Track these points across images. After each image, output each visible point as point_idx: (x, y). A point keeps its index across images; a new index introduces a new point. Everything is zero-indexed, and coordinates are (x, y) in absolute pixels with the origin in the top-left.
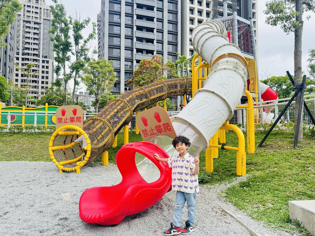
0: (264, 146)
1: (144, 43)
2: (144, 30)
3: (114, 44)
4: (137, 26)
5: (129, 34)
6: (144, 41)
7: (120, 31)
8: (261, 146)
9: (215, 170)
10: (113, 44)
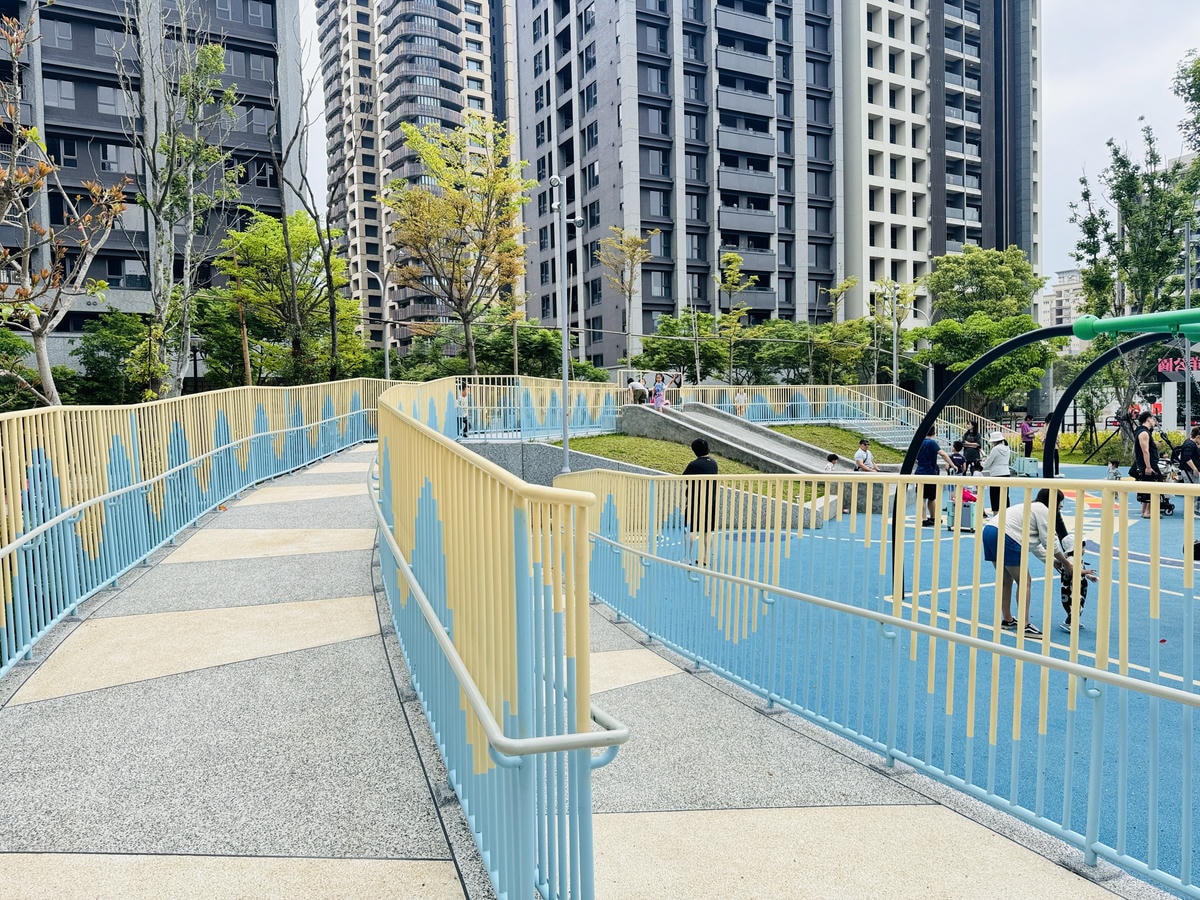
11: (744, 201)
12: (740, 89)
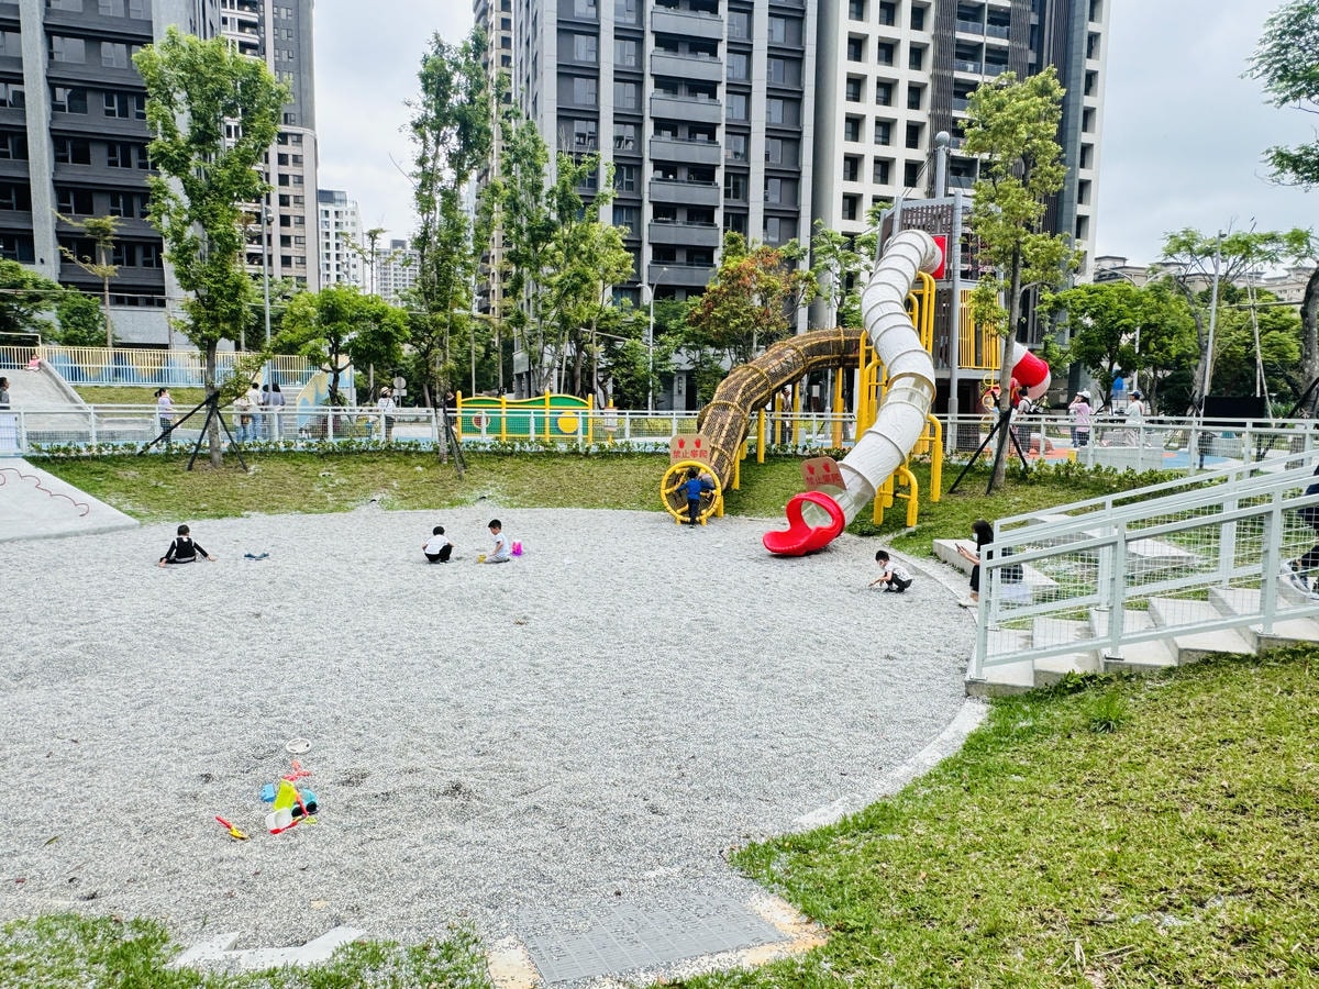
0: (955, 492)
1: (683, 95)
2: (684, 48)
3: (577, 105)
4: (657, 34)
5: (627, 63)
6: (683, 90)
7: (594, 54)
8: (951, 492)
9: (884, 522)
10: (574, 105)
11: (683, 174)
12: (684, 52)
